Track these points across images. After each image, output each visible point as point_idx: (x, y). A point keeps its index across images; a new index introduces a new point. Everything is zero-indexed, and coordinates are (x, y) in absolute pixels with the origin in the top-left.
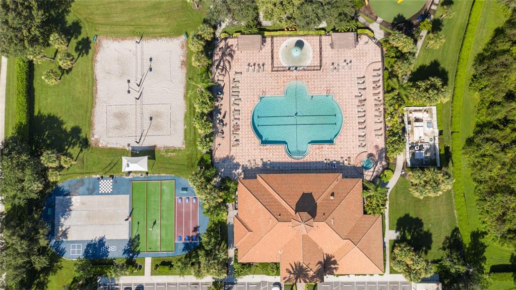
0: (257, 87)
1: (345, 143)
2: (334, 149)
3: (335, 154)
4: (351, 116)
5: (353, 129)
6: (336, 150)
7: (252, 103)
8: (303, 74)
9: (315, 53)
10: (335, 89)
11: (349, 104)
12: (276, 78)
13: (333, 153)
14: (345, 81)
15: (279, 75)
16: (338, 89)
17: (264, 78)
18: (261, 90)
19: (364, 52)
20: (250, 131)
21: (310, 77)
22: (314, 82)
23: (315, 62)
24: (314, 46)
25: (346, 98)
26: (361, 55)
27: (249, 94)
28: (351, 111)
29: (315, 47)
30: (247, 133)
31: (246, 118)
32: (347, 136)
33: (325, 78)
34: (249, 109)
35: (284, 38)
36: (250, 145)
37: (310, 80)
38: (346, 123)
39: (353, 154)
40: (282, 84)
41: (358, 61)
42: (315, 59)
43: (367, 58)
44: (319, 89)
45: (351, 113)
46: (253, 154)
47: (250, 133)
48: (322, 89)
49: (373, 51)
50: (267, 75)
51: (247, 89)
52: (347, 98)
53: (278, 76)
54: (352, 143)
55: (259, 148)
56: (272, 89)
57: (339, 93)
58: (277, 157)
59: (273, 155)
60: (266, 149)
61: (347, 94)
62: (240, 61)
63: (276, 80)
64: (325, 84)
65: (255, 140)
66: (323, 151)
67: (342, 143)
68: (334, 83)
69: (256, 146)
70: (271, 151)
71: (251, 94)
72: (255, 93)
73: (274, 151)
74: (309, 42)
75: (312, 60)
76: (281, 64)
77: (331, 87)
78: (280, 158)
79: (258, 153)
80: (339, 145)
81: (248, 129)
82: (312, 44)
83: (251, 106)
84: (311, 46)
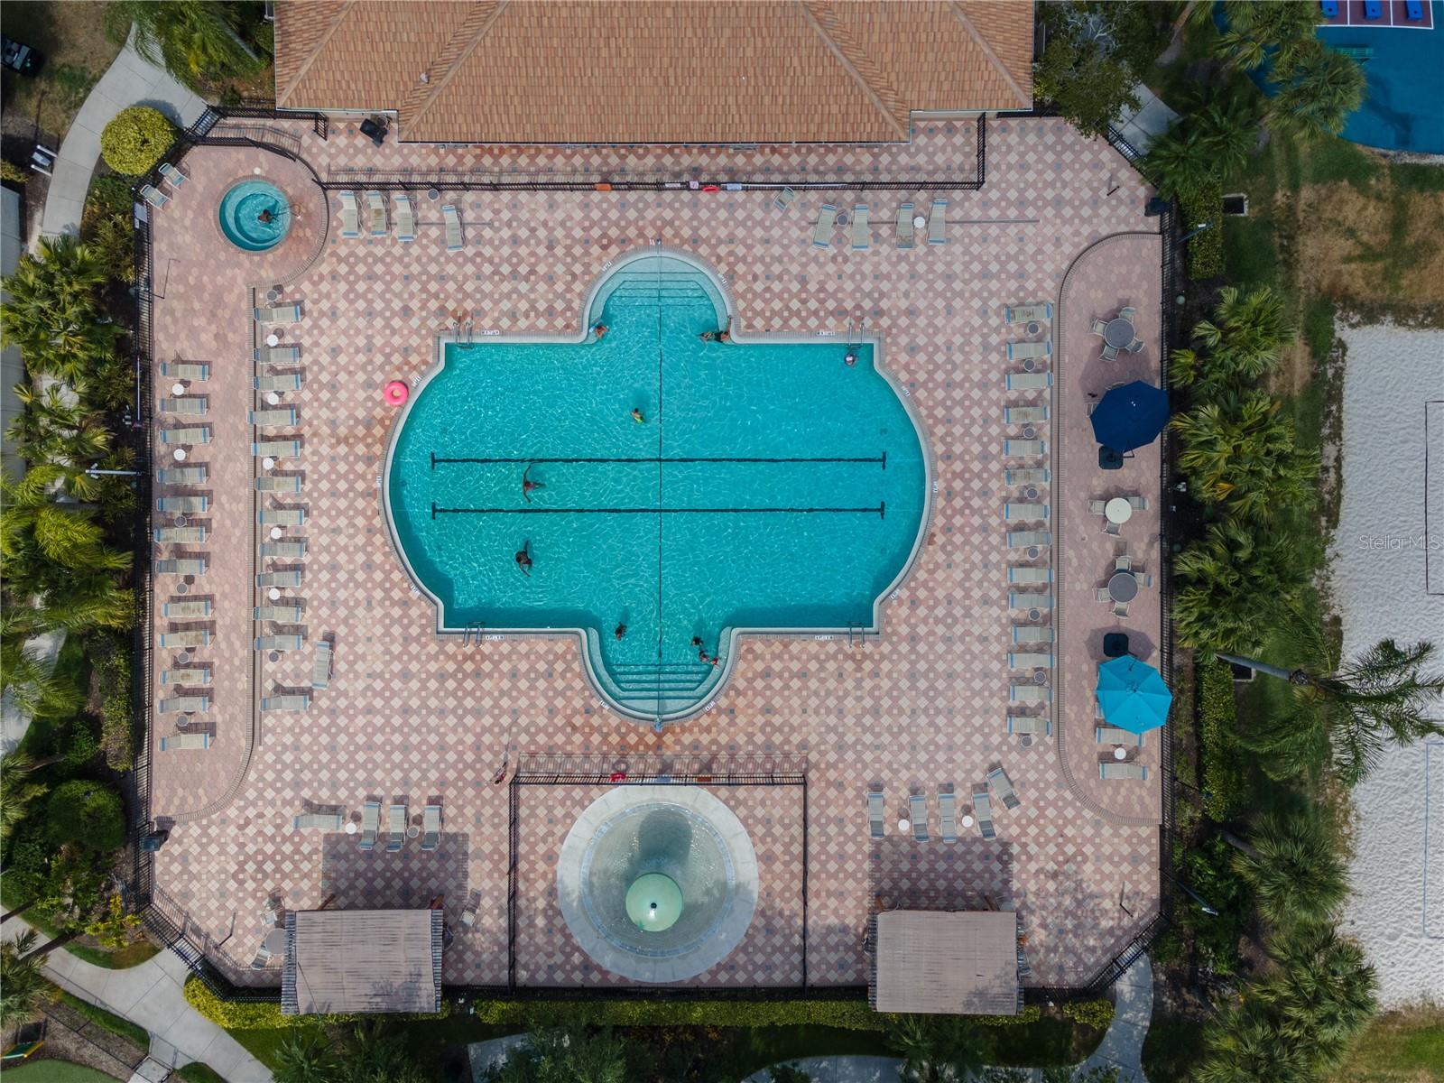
0: (895, 687)
1: (378, 341)
2: (442, 310)
3: (442, 278)
4: (342, 504)
5: (333, 424)
6: (433, 305)
7: (922, 593)
10: (433, 667)
11: (351, 573)
12: (777, 739)
13: (451, 286)
14: (369, 710)
16: (414, 667)
17: (850, 739)
18: (868, 666)
19: (250, 885)
20: (938, 420)
21: (578, 739)
22: (552, 712)
23: (541, 830)
24: (549, 929)
25: (369, 607)
26: (269, 867)
27: (940, 648)
28: (337, 531)
29: (541, 922)
30: (958, 412)
31: (958, 503)
32: (370, 385)
33: (485, 730)
34: (940, 557)
35: (723, 978)
36: (940, 340)
37: (578, 721)
38: (369, 460)
39: (334, 276)
40: (741, 702)
41: (288, 830)
42: (541, 849)
43: (233, 849)
44: (523, 666)
45: (342, 522)
46: (922, 285)
47: (940, 412)
48: (505, 666)
49: (195, 886)
50: (832, 757)
51: (950, 676)
52: (360, 612)
53: (769, 748)
54: (343, 341)
55: (885, 322)
56: (803, 675)
57: (407, 640)
58: (776, 269)
59: (803, 281)
60: (840, 312)
61: (360, 631)
63: (780, 730)
64: (490, 693)
65: (906, 367)
66: (508, 296)
67: (397, 341)
68: (433, 703)
69: (906, 331)
70: (813, 305)
71: (931, 646)
72: (904, 648)
73: (795, 305)
74: (578, 949)
75: (562, 839)
76: (744, 821)
77: (453, 675)
78: (762, 259)
79: (895, 289)
80: (417, 332)
81: (949, 433)
82: (559, 939)
83: (931, 572)
84: (565, 927)
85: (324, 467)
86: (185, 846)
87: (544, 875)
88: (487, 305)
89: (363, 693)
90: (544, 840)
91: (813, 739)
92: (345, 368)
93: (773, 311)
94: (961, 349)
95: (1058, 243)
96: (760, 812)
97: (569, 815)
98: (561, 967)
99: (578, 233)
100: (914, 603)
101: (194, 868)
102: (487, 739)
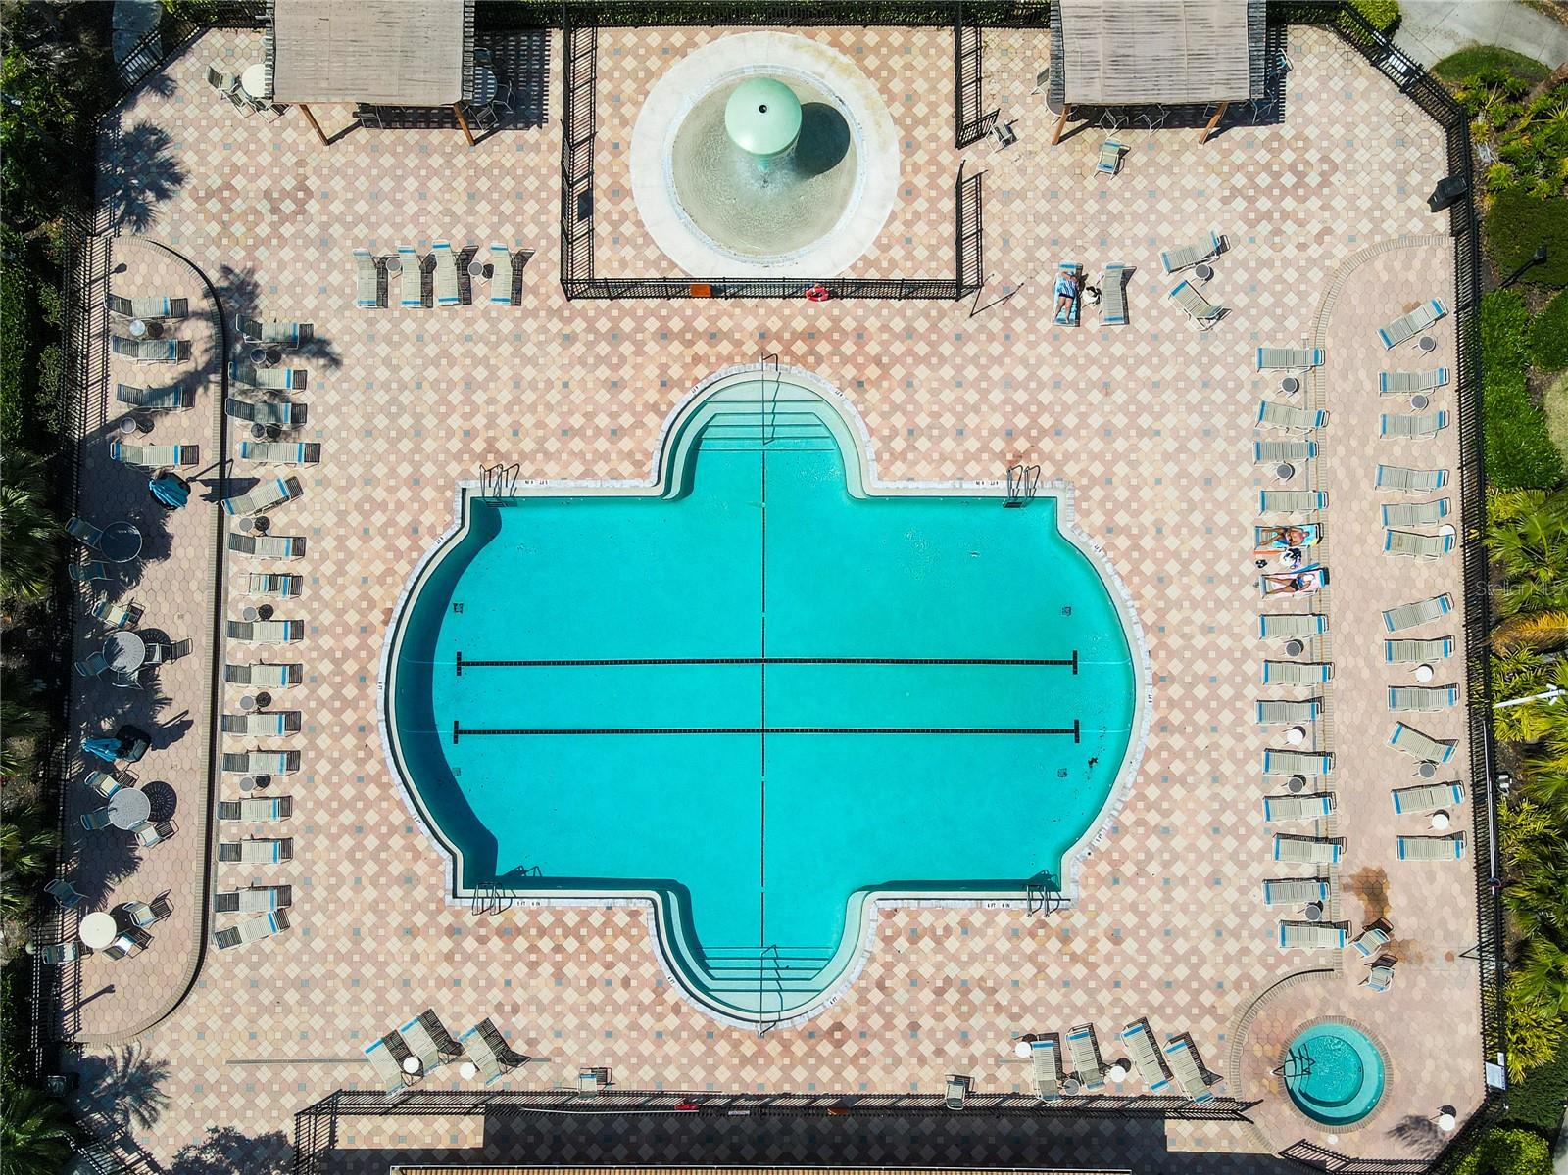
0: (442, 419)
1: (1155, 894)
2: (1066, 938)
3: (1067, 983)
4: (1200, 667)
5: (1216, 778)
6: (1078, 945)
7: (404, 543)
8: (824, 324)
9: (921, 157)
10: (1071, 444)
11: (1185, 571)
12: (603, 348)
13: (1054, 971)
14: (1156, 386)
15: (627, 325)
16: (1097, 445)
17: (506, 349)
18: (478, 445)
19: (1313, 156)
20: (376, 780)
21: (873, 348)
22: (908, 383)
23: (921, 228)
24: (910, 99)
25: (1159, 526)
26: (1288, 180)
27: (380, 470)
28: (1207, 629)
29: (921, 110)
30: (348, 792)
31: (350, 667)
32: (1165, 833)
33: (998, 361)
34: (376, 592)
35: (678, 38)
36: (370, 893)
37: (873, 372)
38: (1164, 727)
39: (1220, 988)
40: (652, 396)
41: (1264, 228)
42: (921, 205)
43: (1338, 203)
44: (948, 444)
45: (1200, 642)
46: (394, 970)
47: (372, 791)
48: (972, 444)
49: (1388, 155)
50: (530, 327)
51: (369, 433)
52: (1172, 519)
53: (615, 336)
54: (1205, 894)
55: (445, 919)
56: (567, 432)
57: (1108, 481)
58: (596, 996)
59: (559, 977)
60: (508, 933)
61: (1171, 493)
62: (313, 206)
63: (601, 360)
64: (993, 409)
65: (417, 855)
66: (974, 957)
67: (1129, 894)
68: (1070, 397)
69: (417, 907)
70: (545, 944)
71: (392, 472)
72: (429, 470)
73: (571, 944)
74: (870, 74)
75: (893, 217)
76: (648, 240)
77: (1043, 432)
78: (618, 1009)
79: (432, 966)
80: (1101, 907)
81: (361, 762)
82: (896, 86)
83: (390, 571)
84: (890, 102)
85: (1227, 717)
86: (1403, 206)
87: (917, 169)
88: (1003, 945)
89: (1165, 409)
90: (917, 215)
91: (554, 348)
92: (1201, 856)
93: (602, 936)
94: (341, 880)
95: (201, 1032)
96: (628, 252)
97: (885, 248)
98: (893, 51)
99: (876, 1047)
100: (414, 530)
101: (1389, 179)
102: (996, 349)
